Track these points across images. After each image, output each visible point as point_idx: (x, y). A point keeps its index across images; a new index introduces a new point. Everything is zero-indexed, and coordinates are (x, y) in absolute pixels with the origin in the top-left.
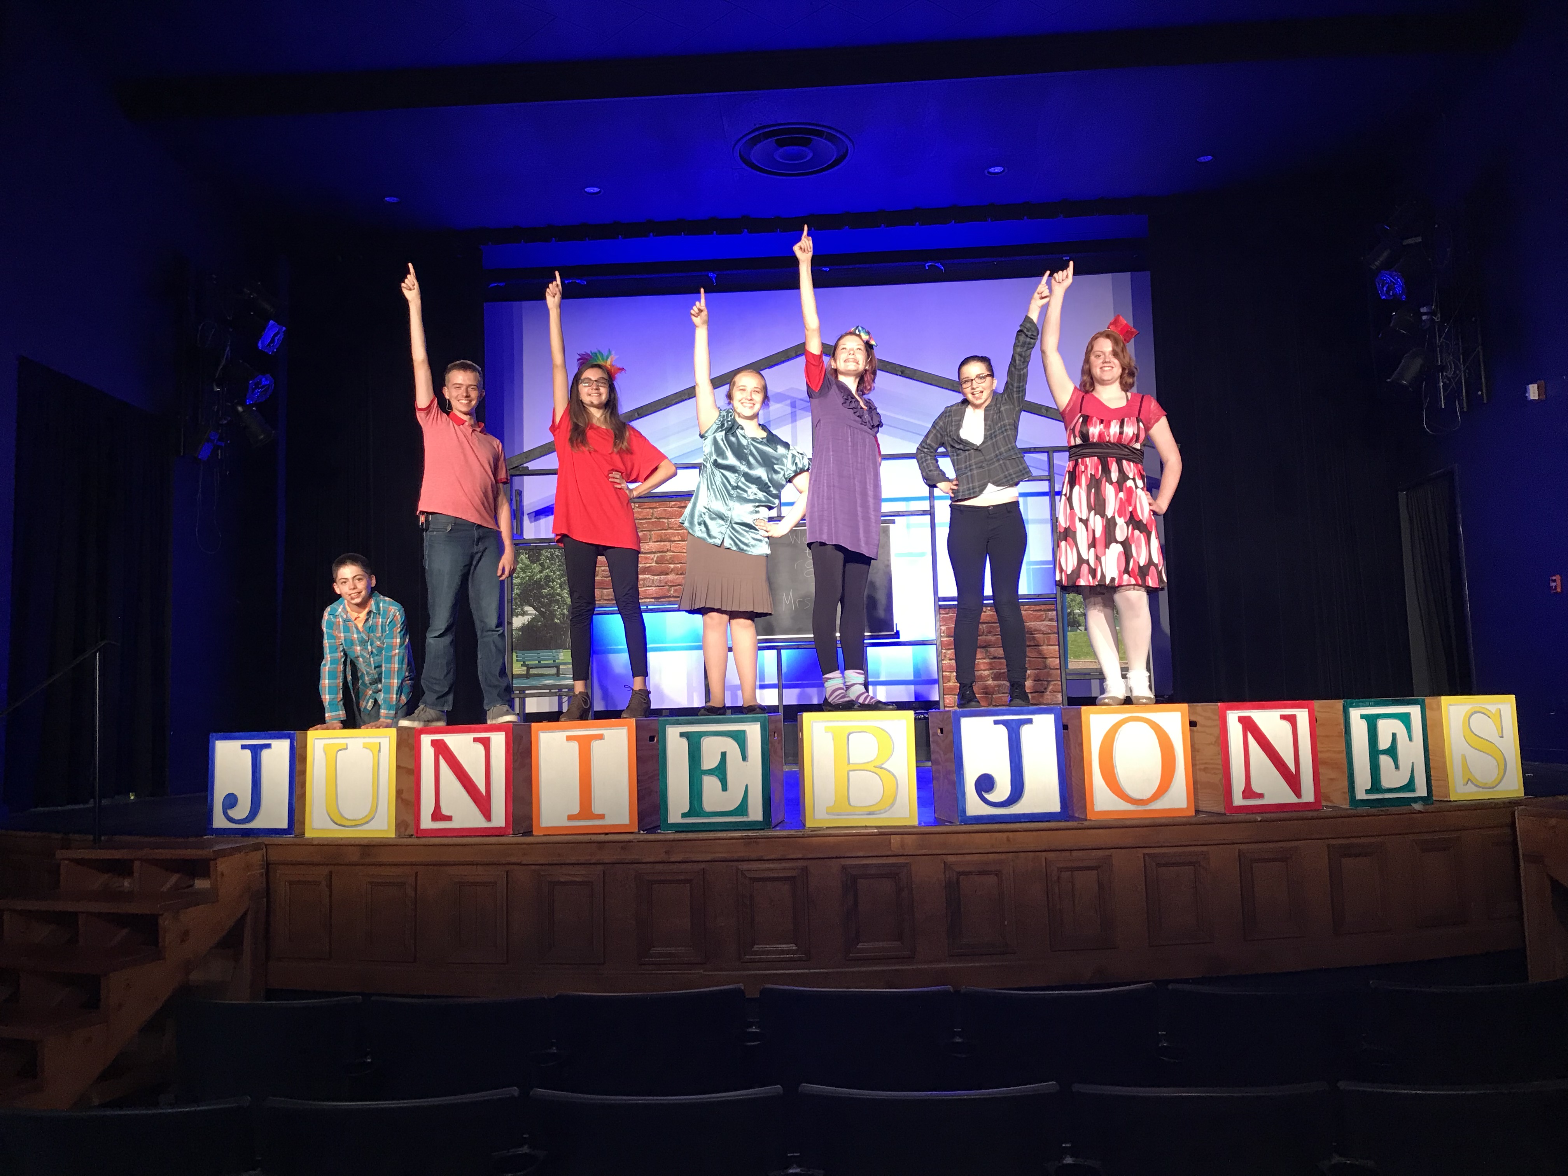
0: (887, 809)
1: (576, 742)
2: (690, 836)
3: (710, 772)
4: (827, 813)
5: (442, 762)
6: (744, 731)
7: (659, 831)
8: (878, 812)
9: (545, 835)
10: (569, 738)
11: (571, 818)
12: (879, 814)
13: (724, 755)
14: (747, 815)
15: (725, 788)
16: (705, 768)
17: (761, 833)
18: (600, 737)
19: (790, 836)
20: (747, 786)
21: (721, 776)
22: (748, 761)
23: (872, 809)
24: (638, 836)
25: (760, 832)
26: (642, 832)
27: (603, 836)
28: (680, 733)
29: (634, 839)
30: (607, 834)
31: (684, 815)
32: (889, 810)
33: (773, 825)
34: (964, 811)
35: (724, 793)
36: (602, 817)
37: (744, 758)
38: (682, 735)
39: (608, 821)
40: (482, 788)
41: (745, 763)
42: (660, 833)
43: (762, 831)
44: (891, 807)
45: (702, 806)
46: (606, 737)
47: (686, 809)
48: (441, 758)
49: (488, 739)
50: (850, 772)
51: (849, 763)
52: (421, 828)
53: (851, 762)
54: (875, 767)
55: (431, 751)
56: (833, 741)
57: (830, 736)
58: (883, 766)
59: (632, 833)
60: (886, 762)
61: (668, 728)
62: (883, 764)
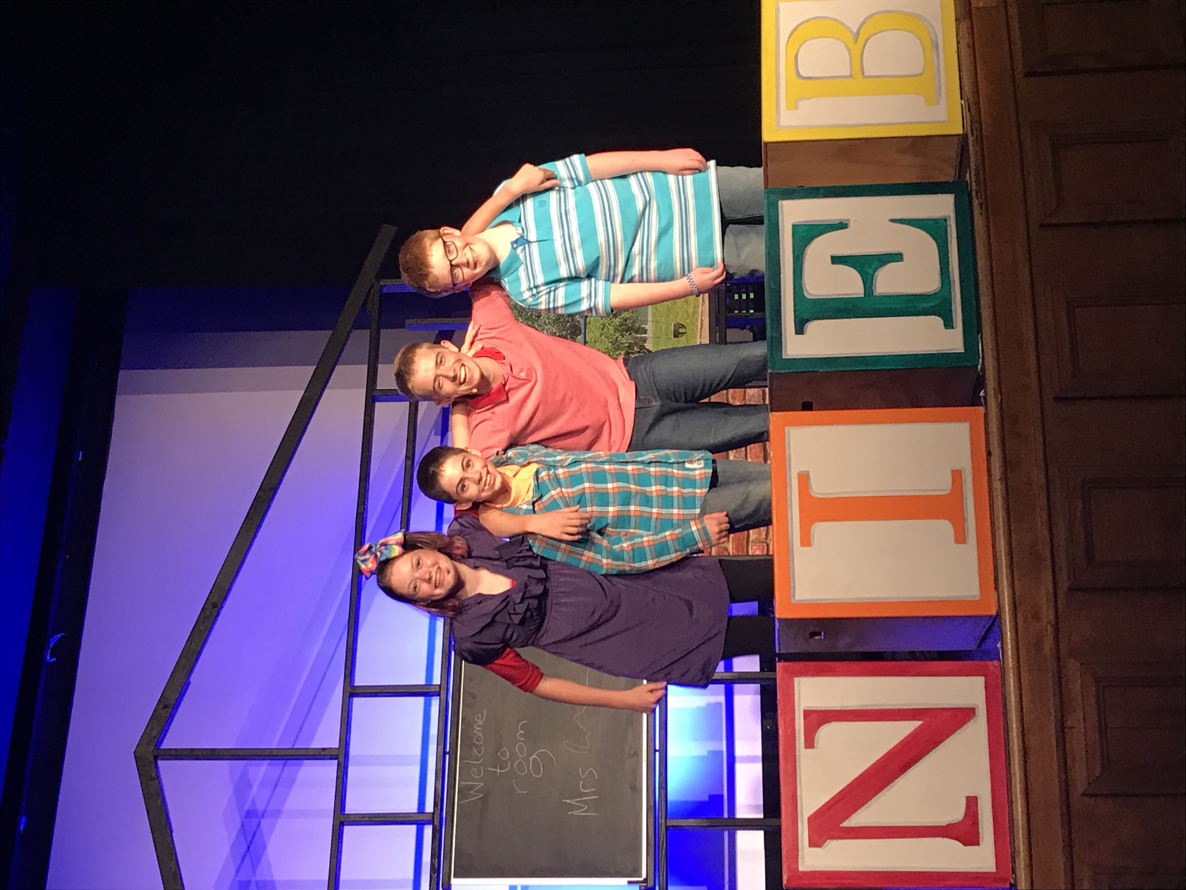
0: (928, 26)
1: (813, 527)
3: (868, 282)
4: (938, 103)
5: (858, 819)
6: (794, 226)
7: (979, 367)
8: (932, 34)
9: (997, 588)
10: (806, 541)
11: (960, 538)
13: (836, 260)
14: (946, 220)
15: (898, 257)
16: (862, 292)
18: (804, 478)
20: (893, 221)
21: (875, 264)
22: (848, 220)
23: (928, 44)
24: (992, 403)
28: (797, 333)
29: (996, 398)
30: (989, 454)
31: (949, 324)
32: (927, 22)
35: (905, 257)
36: (957, 475)
37: (842, 226)
38: (800, 330)
39: (965, 463)
40: (909, 727)
41: (852, 224)
42: (983, 364)
44: (925, 19)
45: (930, 295)
46: (804, 469)
47: (937, 321)
48: (846, 824)
49: (807, 714)
50: (866, 74)
51: (851, 76)
52: (994, 870)
53: (848, 74)
54: (856, 42)
55: (834, 846)
56: (810, 98)
57: (801, 104)
58: (855, 31)
59: (986, 415)
60: (848, 28)
61: (786, 355)
62: (851, 31)
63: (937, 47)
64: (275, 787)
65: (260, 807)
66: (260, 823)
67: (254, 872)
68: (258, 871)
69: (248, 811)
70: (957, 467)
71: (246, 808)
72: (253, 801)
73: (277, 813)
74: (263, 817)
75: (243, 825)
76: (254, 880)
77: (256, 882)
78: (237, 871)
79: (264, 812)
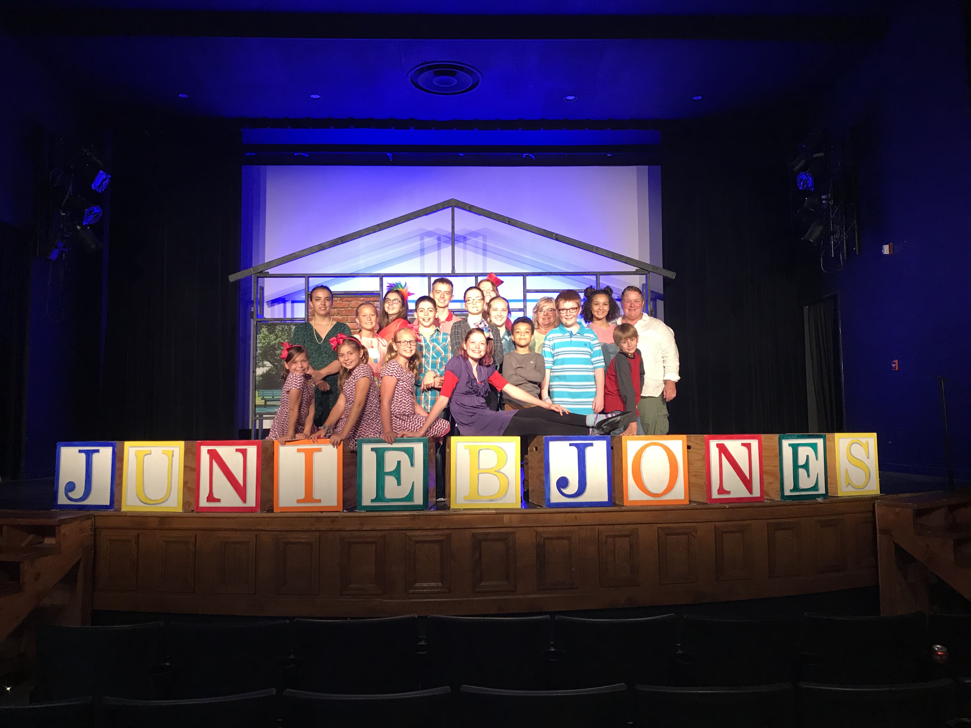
0: (502, 497)
1: (303, 453)
2: (376, 514)
3: (390, 474)
4: (464, 500)
5: (215, 464)
6: (413, 448)
7: (356, 511)
8: (496, 500)
9: (281, 512)
10: (299, 451)
11: (299, 501)
12: (495, 501)
13: (399, 463)
14: (413, 501)
15: (399, 484)
16: (386, 471)
17: (422, 513)
18: (319, 450)
19: (440, 514)
20: (413, 482)
21: (397, 476)
22: (414, 467)
23: (492, 498)
24: (342, 514)
25: (421, 511)
26: (345, 511)
27: (320, 513)
28: (371, 448)
29: (340, 515)
30: (322, 512)
31: (372, 501)
32: (503, 498)
33: (429, 507)
34: (549, 500)
35: (399, 487)
36: (319, 501)
37: (412, 465)
38: (372, 449)
39: (323, 504)
40: (241, 482)
41: (412, 468)
42: (357, 512)
43: (423, 511)
44: (504, 497)
45: (384, 495)
46: (323, 450)
47: (374, 497)
48: (214, 461)
49: (246, 450)
50: (480, 475)
51: (479, 469)
52: (200, 506)
53: (480, 468)
54: (495, 471)
55: (208, 457)
56: (470, 454)
57: (467, 451)
58: (500, 471)
59: (339, 512)
60: (502, 468)
61: (363, 445)
62: (500, 470)
63: (491, 501)
64: (475, 247)
65: (468, 242)
66: (461, 242)
67: (444, 242)
68: (444, 243)
69: (466, 237)
70: (322, 501)
71: (467, 237)
72: (470, 239)
73: (465, 248)
74: (464, 243)
75: (461, 236)
76: (441, 242)
77: (440, 243)
78: (444, 236)
79: (466, 243)
